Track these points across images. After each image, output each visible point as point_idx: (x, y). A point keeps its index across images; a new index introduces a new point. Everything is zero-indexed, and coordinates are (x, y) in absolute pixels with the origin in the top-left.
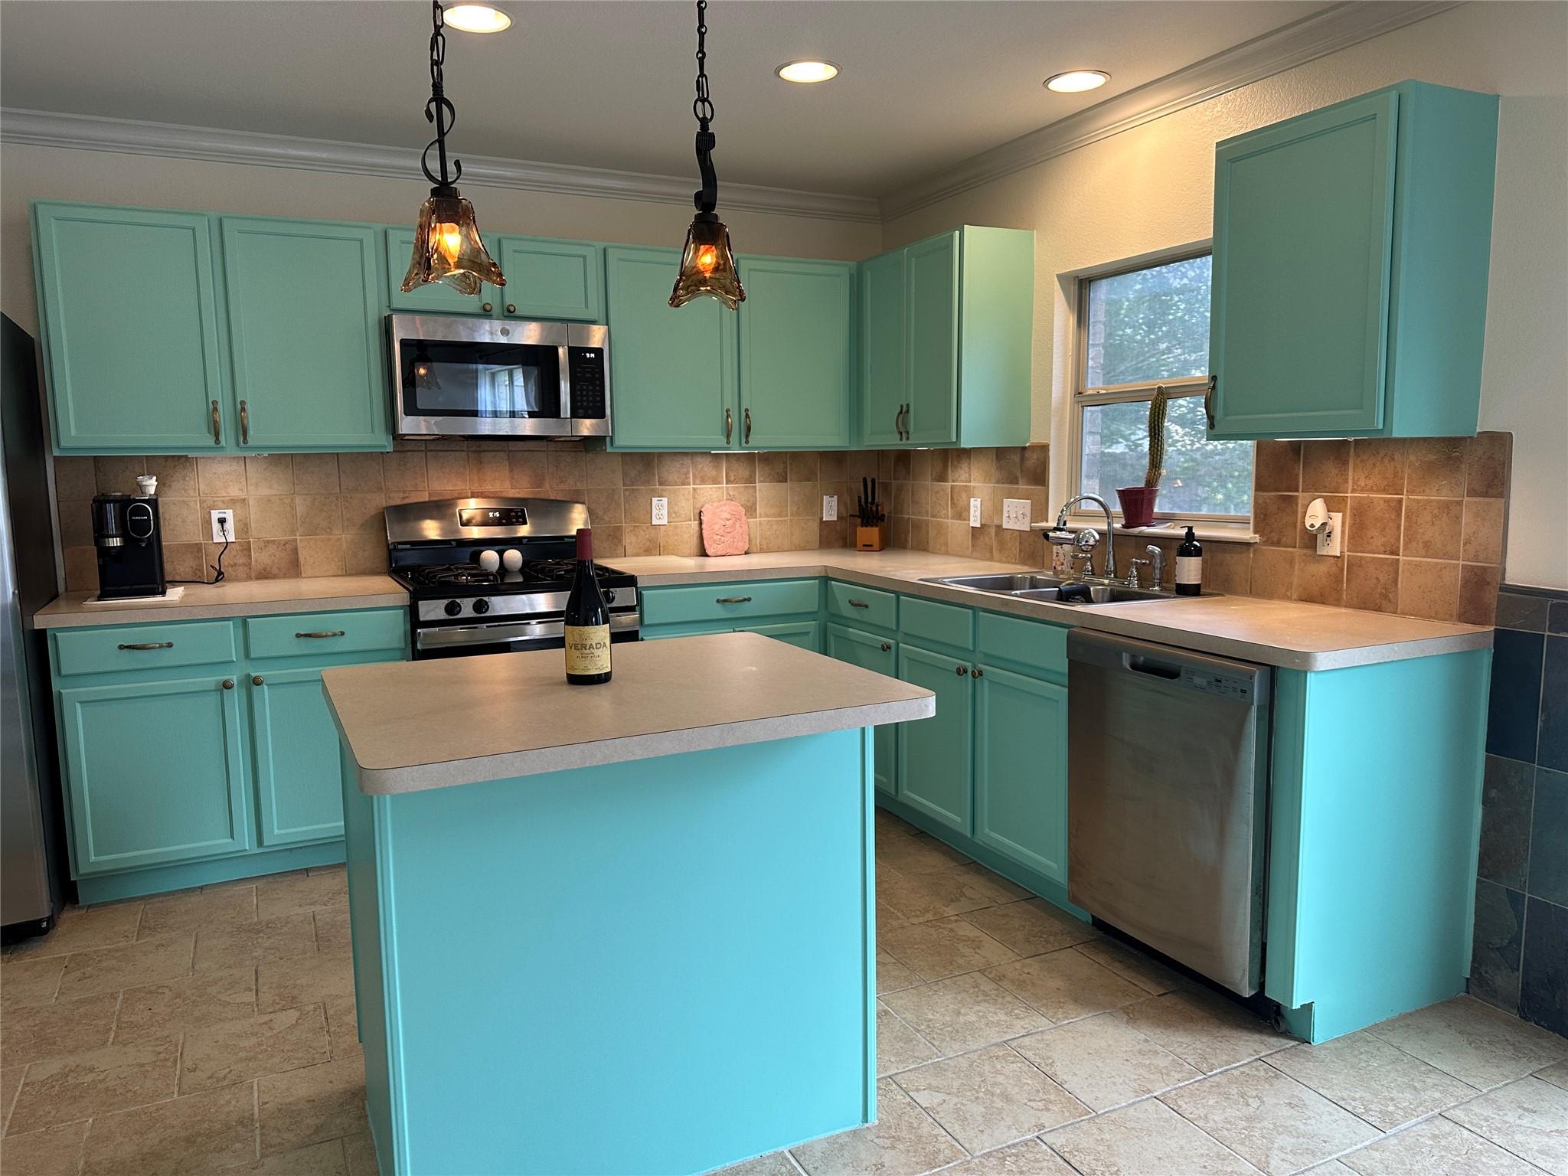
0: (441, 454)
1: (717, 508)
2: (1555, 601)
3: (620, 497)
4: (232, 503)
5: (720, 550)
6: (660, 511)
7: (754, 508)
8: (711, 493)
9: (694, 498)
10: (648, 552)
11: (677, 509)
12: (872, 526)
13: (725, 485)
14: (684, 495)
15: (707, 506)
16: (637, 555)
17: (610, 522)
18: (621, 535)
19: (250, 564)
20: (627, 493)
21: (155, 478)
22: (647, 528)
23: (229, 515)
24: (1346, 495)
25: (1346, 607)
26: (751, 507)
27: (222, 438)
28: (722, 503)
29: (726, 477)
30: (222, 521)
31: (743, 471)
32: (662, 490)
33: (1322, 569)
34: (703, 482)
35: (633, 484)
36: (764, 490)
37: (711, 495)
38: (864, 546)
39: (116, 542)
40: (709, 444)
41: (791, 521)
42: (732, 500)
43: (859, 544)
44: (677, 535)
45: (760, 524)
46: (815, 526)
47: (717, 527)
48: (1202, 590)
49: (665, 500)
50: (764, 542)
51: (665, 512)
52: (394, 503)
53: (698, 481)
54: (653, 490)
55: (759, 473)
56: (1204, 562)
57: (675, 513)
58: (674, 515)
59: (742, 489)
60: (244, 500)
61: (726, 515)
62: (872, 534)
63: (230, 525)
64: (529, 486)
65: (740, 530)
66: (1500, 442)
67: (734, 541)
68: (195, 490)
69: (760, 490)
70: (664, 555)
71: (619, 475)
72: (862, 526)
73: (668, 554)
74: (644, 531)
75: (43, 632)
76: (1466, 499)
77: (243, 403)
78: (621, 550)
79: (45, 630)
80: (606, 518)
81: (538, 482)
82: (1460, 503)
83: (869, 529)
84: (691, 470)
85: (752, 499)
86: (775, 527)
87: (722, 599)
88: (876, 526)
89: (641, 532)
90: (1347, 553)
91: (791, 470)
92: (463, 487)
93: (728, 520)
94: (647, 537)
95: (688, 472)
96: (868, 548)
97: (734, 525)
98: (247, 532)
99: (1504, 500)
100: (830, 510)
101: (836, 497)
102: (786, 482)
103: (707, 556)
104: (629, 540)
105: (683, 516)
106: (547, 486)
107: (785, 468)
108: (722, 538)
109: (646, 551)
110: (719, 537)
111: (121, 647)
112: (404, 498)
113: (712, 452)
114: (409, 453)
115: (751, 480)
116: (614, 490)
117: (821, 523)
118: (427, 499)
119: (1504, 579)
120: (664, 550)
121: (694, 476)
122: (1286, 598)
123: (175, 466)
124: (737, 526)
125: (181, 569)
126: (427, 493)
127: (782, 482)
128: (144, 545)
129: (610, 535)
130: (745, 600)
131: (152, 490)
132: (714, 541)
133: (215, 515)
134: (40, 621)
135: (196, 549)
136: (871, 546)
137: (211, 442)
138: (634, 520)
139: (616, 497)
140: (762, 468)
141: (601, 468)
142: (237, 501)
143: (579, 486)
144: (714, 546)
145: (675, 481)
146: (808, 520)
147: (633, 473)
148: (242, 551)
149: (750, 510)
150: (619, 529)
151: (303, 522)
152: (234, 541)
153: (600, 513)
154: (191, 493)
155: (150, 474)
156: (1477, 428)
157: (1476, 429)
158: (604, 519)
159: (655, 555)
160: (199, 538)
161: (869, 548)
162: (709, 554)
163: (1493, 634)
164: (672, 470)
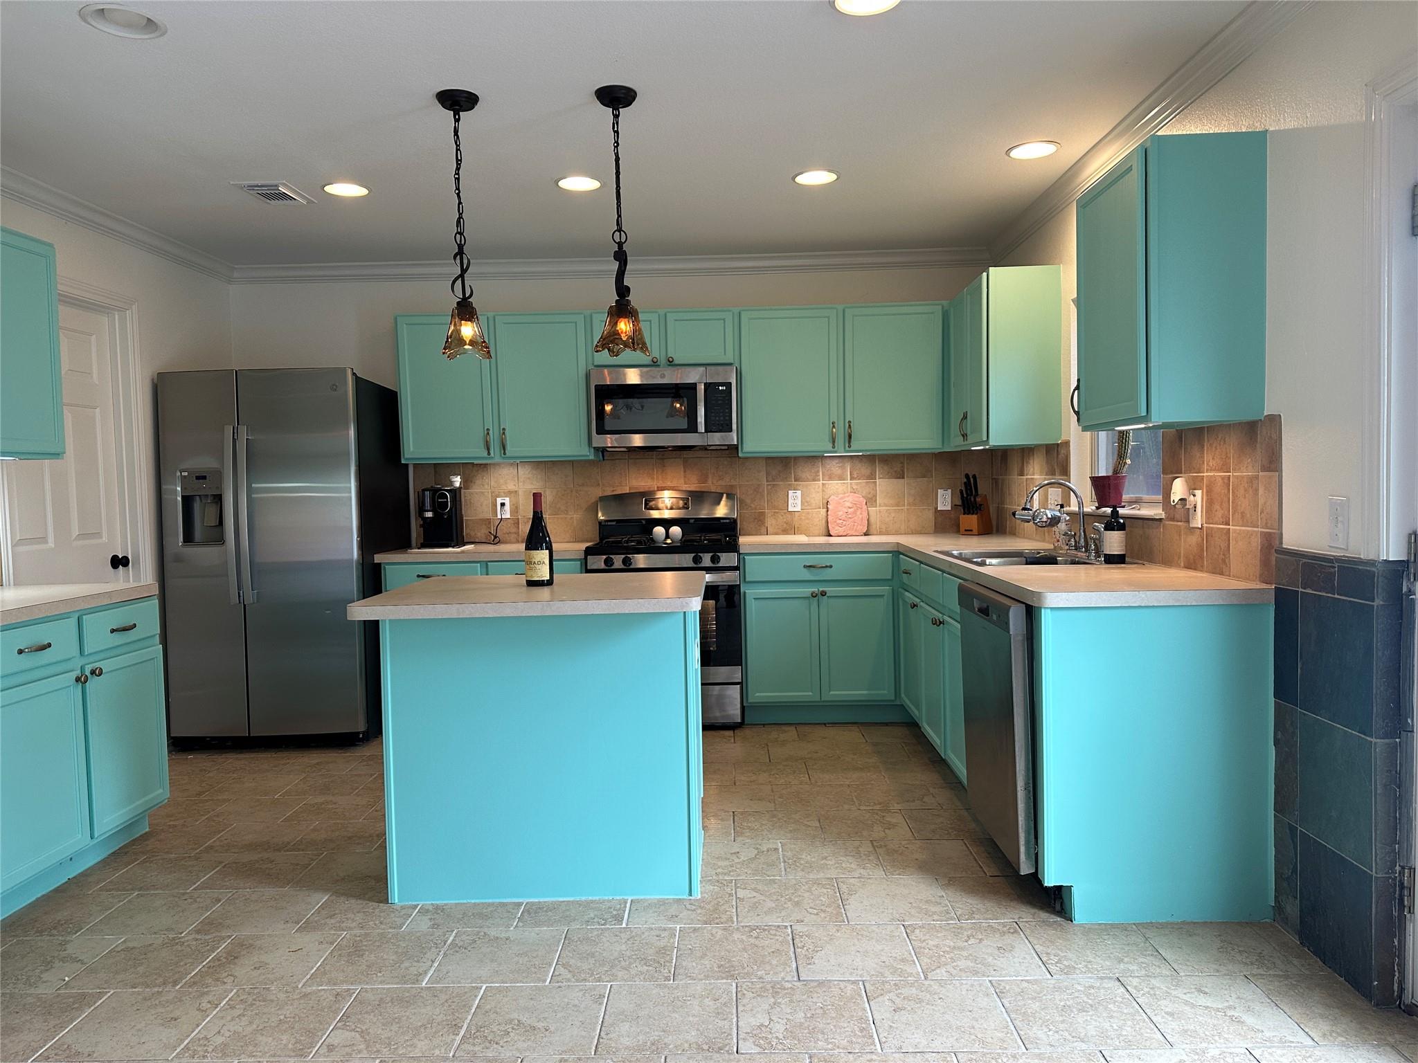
0: (638, 460)
1: (842, 498)
2: (1304, 560)
3: (764, 491)
4: (509, 493)
5: (841, 531)
6: (795, 500)
7: (874, 499)
8: (837, 487)
9: (823, 491)
10: (785, 532)
11: (808, 499)
12: (973, 514)
13: (849, 481)
14: (814, 489)
15: (832, 497)
16: (776, 534)
17: (756, 509)
18: (764, 519)
19: (518, 533)
20: (770, 487)
21: (459, 477)
22: (785, 513)
23: (507, 501)
24: (1202, 474)
25: (1206, 572)
26: (871, 499)
27: (492, 452)
28: (846, 495)
29: (850, 475)
30: (503, 505)
31: (864, 469)
32: (797, 485)
33: (1193, 539)
34: (830, 478)
35: (774, 480)
36: (884, 486)
37: (837, 489)
38: (966, 530)
39: (429, 514)
40: (823, 449)
41: (908, 509)
42: (855, 493)
43: (962, 529)
44: (808, 519)
45: (880, 512)
46: (930, 515)
47: (840, 513)
48: (1126, 559)
49: (799, 493)
50: (883, 527)
51: (799, 502)
52: (606, 494)
53: (826, 478)
54: (790, 485)
55: (879, 471)
56: (1127, 534)
57: (807, 502)
58: (806, 504)
59: (864, 484)
60: (516, 491)
61: (848, 504)
62: (972, 520)
63: (507, 507)
64: (697, 482)
65: (861, 516)
66: (1275, 420)
67: (854, 525)
68: (488, 485)
69: (879, 485)
70: (798, 534)
71: (763, 474)
72: (964, 514)
73: (801, 534)
74: (782, 516)
75: (379, 564)
76: (1261, 473)
77: (504, 429)
78: (764, 530)
79: (380, 563)
80: (752, 505)
81: (704, 479)
82: (1257, 477)
83: (970, 516)
84: (821, 470)
85: (872, 492)
86: (893, 515)
87: (808, 565)
88: (977, 514)
89: (780, 516)
90: (1205, 525)
91: (907, 469)
92: (652, 483)
93: (850, 508)
94: (785, 520)
95: (818, 471)
96: (968, 532)
97: (855, 512)
98: (517, 512)
99: (1277, 474)
100: (945, 500)
101: (950, 490)
102: (903, 478)
103: (831, 536)
104: (770, 522)
105: (814, 505)
106: (710, 482)
107: (903, 467)
108: (844, 522)
109: (783, 531)
110: (842, 521)
111: (418, 576)
112: (613, 491)
113: (825, 455)
114: (617, 461)
115: (872, 476)
116: (759, 485)
117: (935, 512)
118: (628, 492)
119: (1282, 544)
120: (798, 530)
121: (823, 475)
122: (1178, 566)
123: (478, 470)
124: (858, 513)
125: (479, 534)
126: (628, 488)
127: (899, 478)
128: (446, 517)
129: (756, 519)
130: (827, 567)
131: (457, 484)
132: (838, 524)
133: (499, 501)
134: (378, 558)
135: (488, 522)
136: (971, 530)
137: (485, 454)
138: (774, 507)
139: (761, 490)
140: (882, 467)
141: (750, 469)
142: (512, 492)
143: (733, 483)
144: (837, 528)
145: (808, 478)
146: (924, 509)
147: (774, 473)
148: (514, 524)
149: (871, 501)
150: (763, 514)
151: (550, 506)
152: (509, 517)
153: (748, 501)
154: (486, 486)
155: (457, 475)
156: (1265, 412)
157: (1263, 414)
158: (751, 507)
159: (791, 534)
160: (490, 516)
161: (970, 533)
162: (831, 534)
163: (1273, 593)
164: (805, 471)
